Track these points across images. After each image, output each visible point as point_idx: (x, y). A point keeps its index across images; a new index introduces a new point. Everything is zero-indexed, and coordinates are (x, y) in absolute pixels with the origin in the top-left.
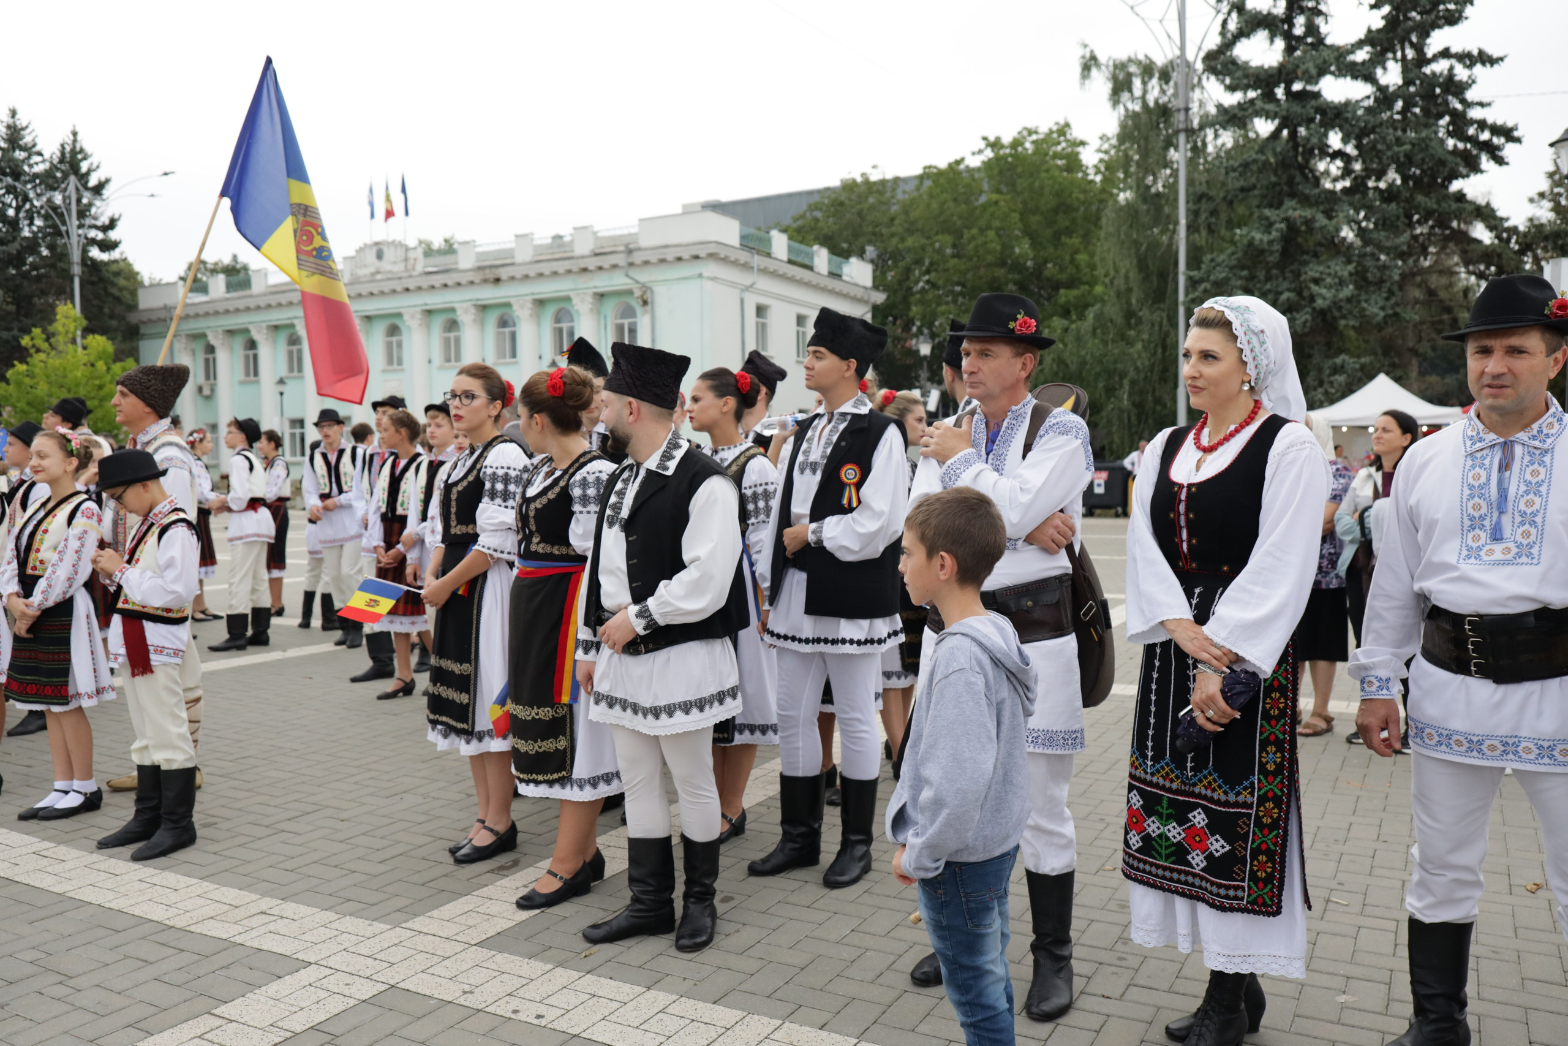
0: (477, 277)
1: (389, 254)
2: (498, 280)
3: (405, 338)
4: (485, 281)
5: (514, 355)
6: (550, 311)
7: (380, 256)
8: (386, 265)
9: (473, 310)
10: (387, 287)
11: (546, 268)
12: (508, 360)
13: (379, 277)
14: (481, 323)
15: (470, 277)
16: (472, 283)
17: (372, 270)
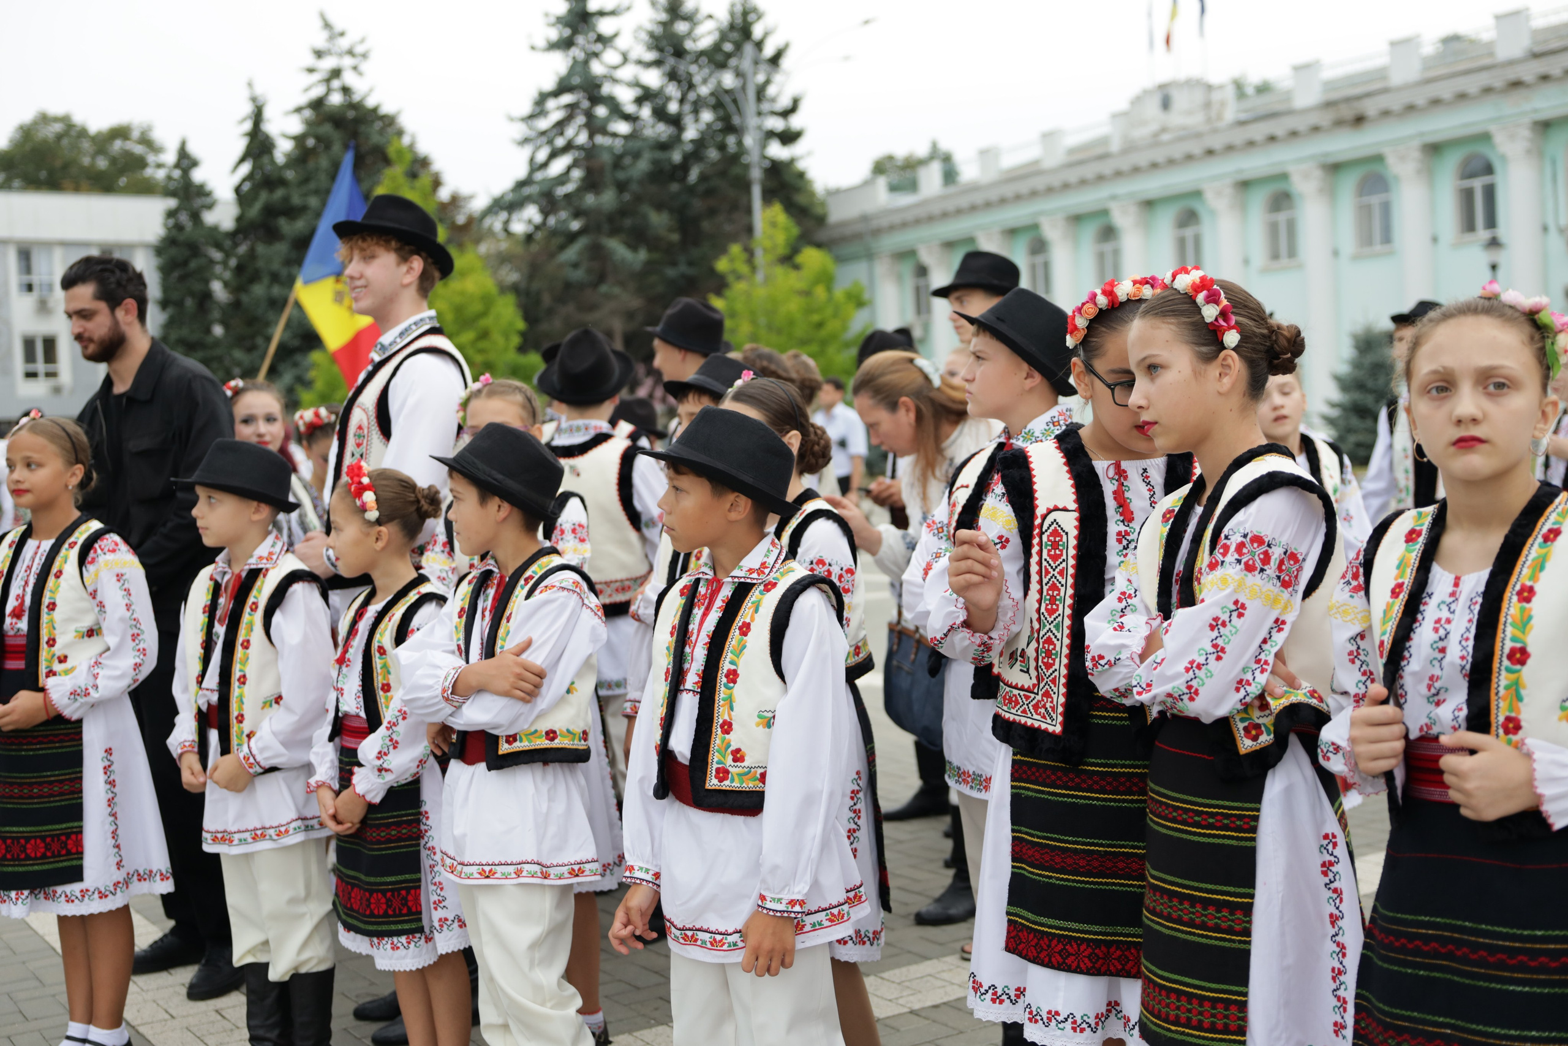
0: (1324, 119)
1: (1180, 101)
2: (1359, 120)
3: (1206, 229)
4: (1339, 123)
5: (1387, 239)
6: (1451, 163)
7: (1166, 104)
8: (1177, 118)
9: (1318, 173)
10: (1177, 152)
11: (1445, 90)
12: (1378, 248)
13: (1165, 137)
14: (1330, 193)
15: (1314, 119)
16: (1316, 129)
17: (1154, 127)
